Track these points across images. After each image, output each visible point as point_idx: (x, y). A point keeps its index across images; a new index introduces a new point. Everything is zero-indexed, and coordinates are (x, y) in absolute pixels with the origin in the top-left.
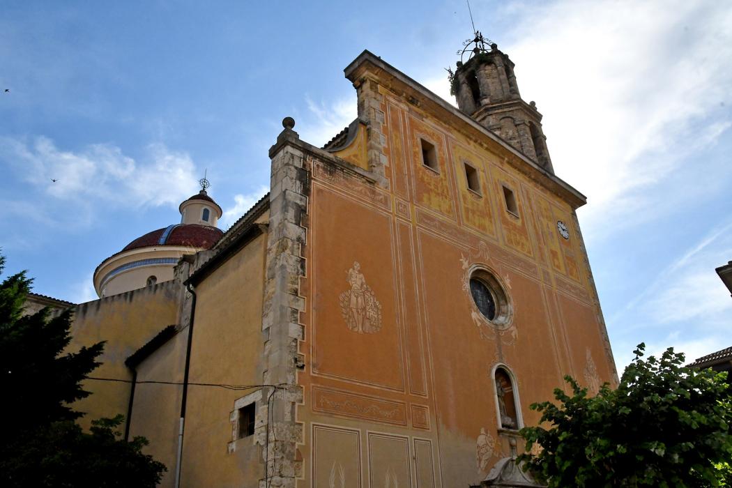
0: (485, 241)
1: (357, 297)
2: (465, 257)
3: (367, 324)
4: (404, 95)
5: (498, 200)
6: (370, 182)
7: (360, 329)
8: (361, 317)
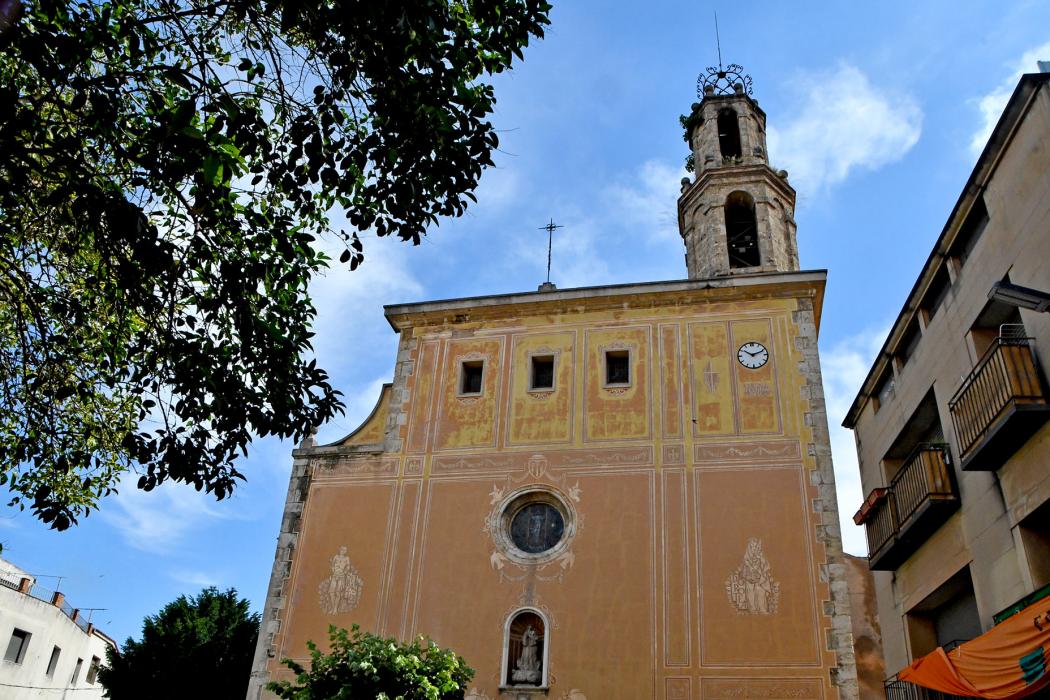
0: (539, 452)
1: (337, 582)
2: (498, 487)
3: (344, 605)
4: (446, 320)
5: (589, 378)
6: (376, 455)
7: (335, 611)
8: (338, 600)
